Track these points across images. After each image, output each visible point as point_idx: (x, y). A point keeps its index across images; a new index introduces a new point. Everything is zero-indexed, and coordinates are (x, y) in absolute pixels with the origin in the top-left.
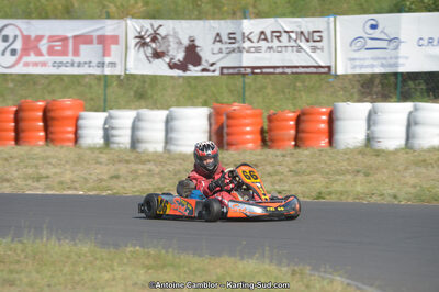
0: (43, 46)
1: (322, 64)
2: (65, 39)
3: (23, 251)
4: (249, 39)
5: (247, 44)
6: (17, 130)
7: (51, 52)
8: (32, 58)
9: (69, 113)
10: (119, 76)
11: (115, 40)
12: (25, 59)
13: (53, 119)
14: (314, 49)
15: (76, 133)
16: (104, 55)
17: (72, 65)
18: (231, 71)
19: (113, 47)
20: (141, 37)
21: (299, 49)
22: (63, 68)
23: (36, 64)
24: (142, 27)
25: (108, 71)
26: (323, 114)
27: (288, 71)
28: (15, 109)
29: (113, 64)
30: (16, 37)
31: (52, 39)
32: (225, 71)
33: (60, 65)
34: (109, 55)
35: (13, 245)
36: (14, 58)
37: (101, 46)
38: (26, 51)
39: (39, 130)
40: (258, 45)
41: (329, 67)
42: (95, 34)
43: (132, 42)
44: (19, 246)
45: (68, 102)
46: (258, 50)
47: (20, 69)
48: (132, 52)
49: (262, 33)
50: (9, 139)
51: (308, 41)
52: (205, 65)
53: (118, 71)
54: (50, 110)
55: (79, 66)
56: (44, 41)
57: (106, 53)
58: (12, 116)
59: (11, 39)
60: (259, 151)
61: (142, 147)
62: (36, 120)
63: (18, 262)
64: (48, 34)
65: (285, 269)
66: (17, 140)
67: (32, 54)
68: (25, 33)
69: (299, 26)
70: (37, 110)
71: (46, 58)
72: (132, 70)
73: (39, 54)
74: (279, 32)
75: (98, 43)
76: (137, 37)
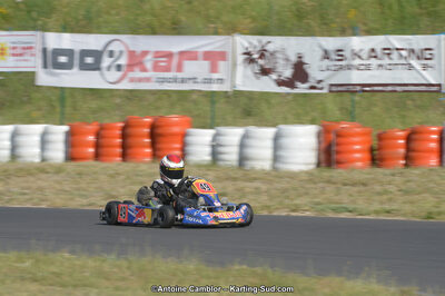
0: (149, 62)
1: (433, 82)
2: (169, 55)
3: (128, 268)
4: (360, 57)
5: (357, 62)
6: (124, 146)
7: (156, 68)
8: (137, 74)
9: (176, 129)
10: (226, 93)
11: (222, 56)
12: (131, 75)
13: (161, 135)
14: (425, 67)
15: (183, 150)
18: (340, 89)
20: (249, 54)
21: (411, 67)
22: (166, 84)
24: (250, 43)
25: (215, 87)
26: (433, 133)
27: (398, 89)
28: (122, 125)
30: (121, 52)
31: (158, 55)
32: (334, 89)
33: (163, 80)
35: (118, 263)
36: (120, 74)
37: (207, 63)
38: (131, 66)
39: (145, 147)
40: (368, 62)
41: (439, 85)
42: (201, 50)
43: (241, 58)
44: (124, 263)
45: (175, 118)
46: (368, 68)
47: (125, 85)
49: (373, 50)
50: (116, 156)
51: (418, 58)
52: (312, 82)
53: (226, 87)
54: (158, 127)
55: (182, 82)
56: (149, 57)
57: (214, 69)
58: (119, 132)
59: (116, 54)
60: (368, 170)
61: (249, 164)
62: (143, 136)
63: (123, 279)
64: (153, 49)
65: (393, 289)
66: (124, 156)
67: (137, 70)
68: (132, 49)
69: (410, 44)
70: (143, 126)
71: (151, 74)
72: (239, 87)
73: (144, 70)
74: (389, 49)
75: (205, 59)
76: (245, 54)
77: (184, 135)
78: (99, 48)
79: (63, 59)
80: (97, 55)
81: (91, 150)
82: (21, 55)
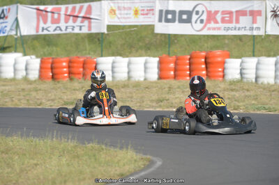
0: (219, 17)
2: (230, 13)
6: (191, 70)
7: (223, 21)
8: (212, 25)
9: (219, 59)
10: (262, 36)
11: (259, 13)
12: (209, 25)
16: (253, 23)
17: (235, 29)
19: (258, 18)
20: (274, 11)
22: (230, 31)
23: (214, 29)
24: (275, 5)
25: (255, 33)
28: (189, 57)
29: (258, 28)
30: (203, 12)
31: (224, 13)
33: (228, 29)
34: (256, 23)
36: (202, 25)
37: (251, 17)
38: (209, 21)
42: (248, 9)
43: (269, 14)
45: (218, 52)
47: (205, 32)
48: (269, 21)
53: (261, 33)
54: (208, 58)
55: (239, 30)
56: (219, 14)
57: (254, 21)
58: (187, 62)
59: (200, 13)
62: (201, 64)
64: (221, 10)
67: (212, 22)
68: (209, 9)
70: (201, 57)
71: (220, 25)
72: (269, 32)
73: (216, 22)
75: (250, 15)
76: (272, 11)
77: (224, 63)
78: (191, 9)
79: (170, 16)
80: (189, 13)
81: (172, 73)
82: (147, 14)
